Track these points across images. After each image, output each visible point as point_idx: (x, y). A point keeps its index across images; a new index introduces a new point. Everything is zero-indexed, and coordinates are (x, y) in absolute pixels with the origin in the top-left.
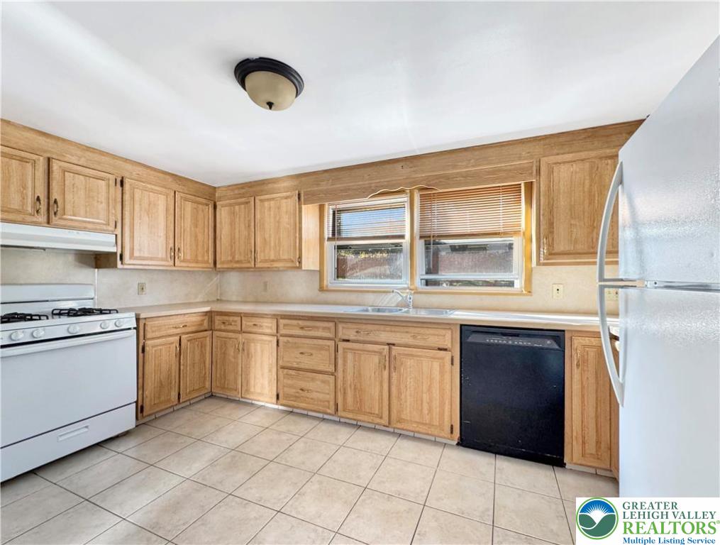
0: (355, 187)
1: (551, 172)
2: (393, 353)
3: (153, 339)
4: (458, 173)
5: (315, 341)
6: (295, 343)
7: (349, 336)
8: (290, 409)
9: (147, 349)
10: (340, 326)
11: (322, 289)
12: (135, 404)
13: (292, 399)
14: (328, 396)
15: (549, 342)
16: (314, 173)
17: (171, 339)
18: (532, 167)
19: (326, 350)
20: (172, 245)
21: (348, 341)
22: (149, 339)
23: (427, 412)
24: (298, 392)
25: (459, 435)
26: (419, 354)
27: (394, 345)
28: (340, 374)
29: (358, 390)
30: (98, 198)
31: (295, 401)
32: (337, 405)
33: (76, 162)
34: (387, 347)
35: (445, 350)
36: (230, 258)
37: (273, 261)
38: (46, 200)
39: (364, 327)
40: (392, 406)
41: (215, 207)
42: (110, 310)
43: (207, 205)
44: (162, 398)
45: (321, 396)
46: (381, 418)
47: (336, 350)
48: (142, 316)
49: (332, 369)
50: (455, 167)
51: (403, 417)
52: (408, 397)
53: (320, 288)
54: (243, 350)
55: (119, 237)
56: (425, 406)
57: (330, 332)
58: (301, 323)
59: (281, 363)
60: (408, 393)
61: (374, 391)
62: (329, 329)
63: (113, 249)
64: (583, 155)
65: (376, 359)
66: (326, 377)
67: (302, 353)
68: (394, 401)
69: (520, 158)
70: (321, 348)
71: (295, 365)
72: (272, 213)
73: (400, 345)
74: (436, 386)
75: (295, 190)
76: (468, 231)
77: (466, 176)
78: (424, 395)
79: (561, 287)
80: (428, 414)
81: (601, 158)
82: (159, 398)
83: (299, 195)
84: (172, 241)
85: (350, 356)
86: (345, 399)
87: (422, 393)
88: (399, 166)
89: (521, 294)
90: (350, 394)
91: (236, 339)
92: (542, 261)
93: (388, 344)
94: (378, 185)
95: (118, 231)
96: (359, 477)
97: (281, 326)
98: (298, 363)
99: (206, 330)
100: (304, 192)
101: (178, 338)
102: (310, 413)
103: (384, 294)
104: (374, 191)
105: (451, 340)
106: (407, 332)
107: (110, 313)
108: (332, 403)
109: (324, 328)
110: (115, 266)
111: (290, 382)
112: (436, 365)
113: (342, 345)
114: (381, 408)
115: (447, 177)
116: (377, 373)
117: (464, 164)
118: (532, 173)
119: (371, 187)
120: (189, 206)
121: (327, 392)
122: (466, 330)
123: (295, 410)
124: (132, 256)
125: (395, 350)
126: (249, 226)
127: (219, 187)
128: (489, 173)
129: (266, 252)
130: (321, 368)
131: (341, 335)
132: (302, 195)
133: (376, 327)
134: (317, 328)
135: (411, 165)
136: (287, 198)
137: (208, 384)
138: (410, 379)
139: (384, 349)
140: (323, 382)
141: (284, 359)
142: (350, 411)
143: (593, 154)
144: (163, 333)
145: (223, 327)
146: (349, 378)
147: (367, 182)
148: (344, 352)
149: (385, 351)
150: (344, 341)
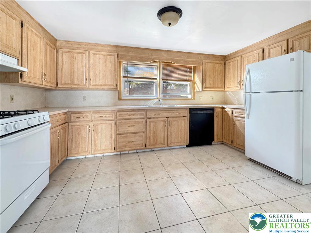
0: (145, 57)
1: (206, 64)
4: (182, 60)
5: (136, 120)
6: (126, 122)
7: (152, 116)
8: (119, 153)
10: (148, 112)
11: (120, 99)
12: (49, 168)
13: (123, 147)
14: (142, 142)
15: (211, 111)
16: (125, 47)
17: (57, 128)
18: (201, 62)
19: (141, 123)
21: (151, 118)
24: (127, 144)
26: (178, 119)
27: (168, 117)
28: (147, 132)
29: (155, 136)
31: (125, 148)
32: (146, 145)
35: (185, 117)
37: (101, 85)
39: (158, 112)
42: (33, 111)
45: (138, 142)
46: (164, 144)
47: (146, 122)
49: (144, 130)
50: (181, 57)
51: (172, 142)
52: (174, 135)
53: (119, 99)
55: (20, 62)
56: (179, 136)
57: (143, 116)
58: (129, 113)
59: (118, 132)
60: (174, 133)
61: (161, 135)
62: (143, 114)
64: (212, 61)
65: (162, 123)
66: (141, 134)
67: (129, 126)
68: (169, 137)
69: (198, 59)
70: (139, 122)
71: (126, 132)
73: (171, 117)
74: (183, 129)
75: (115, 53)
76: (178, 79)
77: (184, 61)
78: (179, 133)
79: (201, 97)
80: (180, 139)
81: (216, 63)
83: (117, 55)
84: (42, 69)
85: (152, 124)
86: (149, 141)
88: (163, 53)
89: (191, 99)
90: (152, 138)
92: (203, 89)
93: (166, 117)
94: (155, 58)
97: (118, 116)
98: (127, 131)
99: (66, 123)
101: (59, 127)
102: (130, 152)
103: (148, 101)
104: (153, 60)
105: (187, 113)
106: (174, 112)
107: (33, 113)
108: (144, 144)
109: (140, 114)
111: (122, 140)
112: (183, 122)
113: (148, 120)
114: (164, 141)
115: (179, 60)
116: (163, 128)
117: (184, 57)
118: (201, 64)
119: (152, 58)
120: (48, 48)
121: (142, 140)
122: (191, 110)
123: (122, 153)
125: (169, 119)
127: (59, 40)
128: (191, 61)
129: (97, 80)
130: (139, 131)
131: (148, 116)
132: (119, 55)
133: (163, 112)
135: (167, 54)
136: (110, 55)
138: (175, 128)
140: (140, 136)
141: (119, 130)
142: (152, 145)
143: (214, 62)
144: (55, 125)
146: (152, 133)
147: (150, 56)
148: (149, 123)
149: (166, 120)
150: (149, 118)
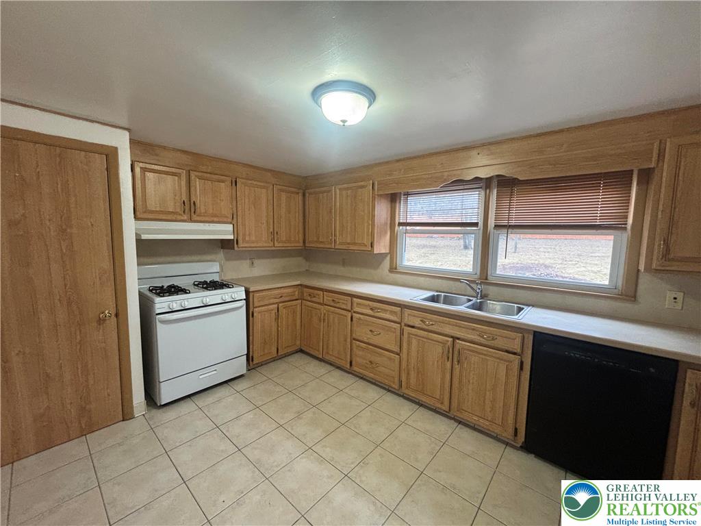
0: (426, 177)
2: (457, 346)
3: (259, 307)
5: (384, 322)
6: (366, 321)
7: (414, 322)
8: (361, 376)
9: (255, 314)
10: (406, 312)
11: (391, 270)
12: (245, 356)
13: (363, 368)
14: (394, 373)
16: (388, 163)
17: (271, 307)
19: (393, 332)
20: (271, 230)
21: (413, 327)
22: (256, 307)
23: (489, 409)
24: (368, 364)
25: (523, 440)
26: (485, 353)
27: (458, 339)
28: (404, 355)
29: (420, 372)
30: (220, 197)
31: (365, 371)
32: (401, 382)
33: (205, 170)
34: (451, 339)
36: (315, 239)
37: (349, 244)
38: (189, 202)
40: (453, 395)
41: (304, 195)
43: (298, 193)
44: (266, 351)
45: (387, 371)
46: (442, 403)
47: (402, 333)
48: (252, 289)
49: (396, 349)
51: (464, 408)
52: (470, 391)
54: (324, 320)
55: (235, 225)
56: (488, 404)
57: (397, 316)
58: (371, 304)
59: (354, 335)
60: (471, 387)
62: (396, 313)
63: (231, 237)
65: (440, 349)
66: (392, 356)
67: (371, 331)
68: (455, 391)
70: (389, 329)
71: (366, 340)
72: (349, 201)
73: (464, 341)
74: (501, 386)
75: (370, 179)
78: (488, 393)
79: (679, 296)
80: (490, 412)
82: (264, 351)
83: (373, 184)
84: (271, 227)
85: (415, 341)
86: (408, 378)
87: (486, 390)
88: (474, 153)
90: (413, 375)
91: (319, 309)
93: (452, 337)
94: (450, 174)
95: (235, 222)
96: (417, 460)
97: (355, 305)
98: (368, 339)
99: (297, 300)
100: (378, 182)
101: (276, 305)
102: (377, 383)
104: (446, 180)
105: (522, 345)
106: (473, 329)
108: (396, 380)
109: (392, 312)
110: (233, 248)
111: (361, 353)
112: (503, 366)
113: (407, 330)
114: (442, 394)
115: (533, 165)
116: (440, 362)
118: (651, 158)
119: (443, 176)
120: (284, 196)
121: (393, 368)
123: (365, 377)
124: (244, 240)
125: (459, 344)
126: (331, 212)
129: (344, 235)
130: (388, 347)
131: (407, 320)
132: (376, 183)
134: (386, 311)
135: (488, 153)
136: (362, 187)
137: (298, 343)
138: (473, 374)
139: (448, 341)
140: (389, 359)
141: (357, 333)
142: (413, 390)
144: (267, 302)
145: (309, 298)
146: (413, 361)
147: (439, 171)
148: (409, 337)
149: (449, 343)
150: (409, 326)
